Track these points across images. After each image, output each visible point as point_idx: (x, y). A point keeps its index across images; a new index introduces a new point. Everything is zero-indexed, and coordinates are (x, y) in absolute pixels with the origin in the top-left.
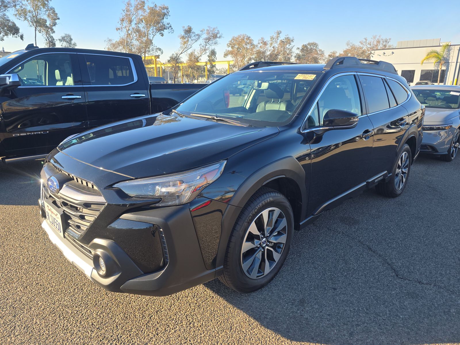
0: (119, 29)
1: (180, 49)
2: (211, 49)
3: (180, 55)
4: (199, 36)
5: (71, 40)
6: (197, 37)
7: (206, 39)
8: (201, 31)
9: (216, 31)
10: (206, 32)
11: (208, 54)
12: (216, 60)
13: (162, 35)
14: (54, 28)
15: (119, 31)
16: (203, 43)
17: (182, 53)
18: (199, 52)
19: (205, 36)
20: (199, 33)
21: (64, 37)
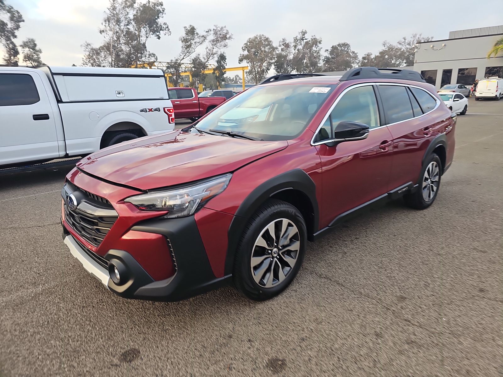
0: (103, 31)
1: (181, 54)
2: (219, 53)
3: (181, 61)
4: (204, 37)
5: (35, 45)
6: (202, 39)
7: (213, 41)
8: (207, 32)
9: (225, 31)
10: (212, 32)
11: (216, 59)
12: (226, 67)
13: (159, 38)
14: (16, 31)
15: (103, 34)
16: (210, 46)
17: (183, 59)
18: (206, 57)
19: (211, 37)
20: (205, 34)
21: (27, 42)
